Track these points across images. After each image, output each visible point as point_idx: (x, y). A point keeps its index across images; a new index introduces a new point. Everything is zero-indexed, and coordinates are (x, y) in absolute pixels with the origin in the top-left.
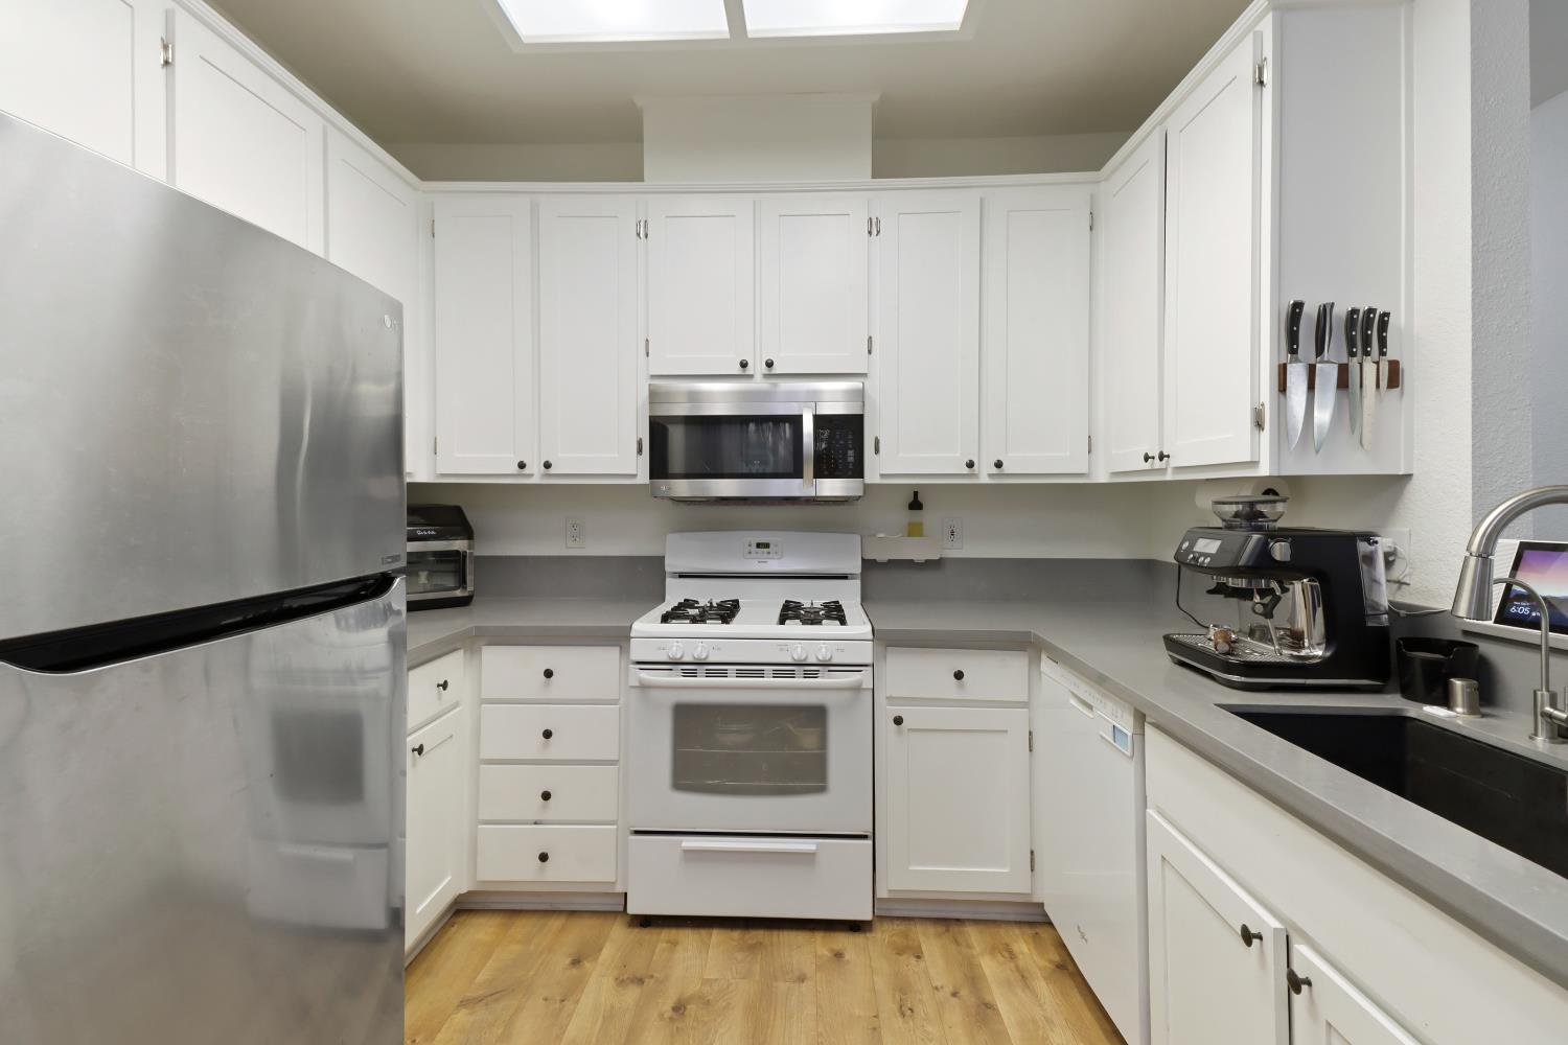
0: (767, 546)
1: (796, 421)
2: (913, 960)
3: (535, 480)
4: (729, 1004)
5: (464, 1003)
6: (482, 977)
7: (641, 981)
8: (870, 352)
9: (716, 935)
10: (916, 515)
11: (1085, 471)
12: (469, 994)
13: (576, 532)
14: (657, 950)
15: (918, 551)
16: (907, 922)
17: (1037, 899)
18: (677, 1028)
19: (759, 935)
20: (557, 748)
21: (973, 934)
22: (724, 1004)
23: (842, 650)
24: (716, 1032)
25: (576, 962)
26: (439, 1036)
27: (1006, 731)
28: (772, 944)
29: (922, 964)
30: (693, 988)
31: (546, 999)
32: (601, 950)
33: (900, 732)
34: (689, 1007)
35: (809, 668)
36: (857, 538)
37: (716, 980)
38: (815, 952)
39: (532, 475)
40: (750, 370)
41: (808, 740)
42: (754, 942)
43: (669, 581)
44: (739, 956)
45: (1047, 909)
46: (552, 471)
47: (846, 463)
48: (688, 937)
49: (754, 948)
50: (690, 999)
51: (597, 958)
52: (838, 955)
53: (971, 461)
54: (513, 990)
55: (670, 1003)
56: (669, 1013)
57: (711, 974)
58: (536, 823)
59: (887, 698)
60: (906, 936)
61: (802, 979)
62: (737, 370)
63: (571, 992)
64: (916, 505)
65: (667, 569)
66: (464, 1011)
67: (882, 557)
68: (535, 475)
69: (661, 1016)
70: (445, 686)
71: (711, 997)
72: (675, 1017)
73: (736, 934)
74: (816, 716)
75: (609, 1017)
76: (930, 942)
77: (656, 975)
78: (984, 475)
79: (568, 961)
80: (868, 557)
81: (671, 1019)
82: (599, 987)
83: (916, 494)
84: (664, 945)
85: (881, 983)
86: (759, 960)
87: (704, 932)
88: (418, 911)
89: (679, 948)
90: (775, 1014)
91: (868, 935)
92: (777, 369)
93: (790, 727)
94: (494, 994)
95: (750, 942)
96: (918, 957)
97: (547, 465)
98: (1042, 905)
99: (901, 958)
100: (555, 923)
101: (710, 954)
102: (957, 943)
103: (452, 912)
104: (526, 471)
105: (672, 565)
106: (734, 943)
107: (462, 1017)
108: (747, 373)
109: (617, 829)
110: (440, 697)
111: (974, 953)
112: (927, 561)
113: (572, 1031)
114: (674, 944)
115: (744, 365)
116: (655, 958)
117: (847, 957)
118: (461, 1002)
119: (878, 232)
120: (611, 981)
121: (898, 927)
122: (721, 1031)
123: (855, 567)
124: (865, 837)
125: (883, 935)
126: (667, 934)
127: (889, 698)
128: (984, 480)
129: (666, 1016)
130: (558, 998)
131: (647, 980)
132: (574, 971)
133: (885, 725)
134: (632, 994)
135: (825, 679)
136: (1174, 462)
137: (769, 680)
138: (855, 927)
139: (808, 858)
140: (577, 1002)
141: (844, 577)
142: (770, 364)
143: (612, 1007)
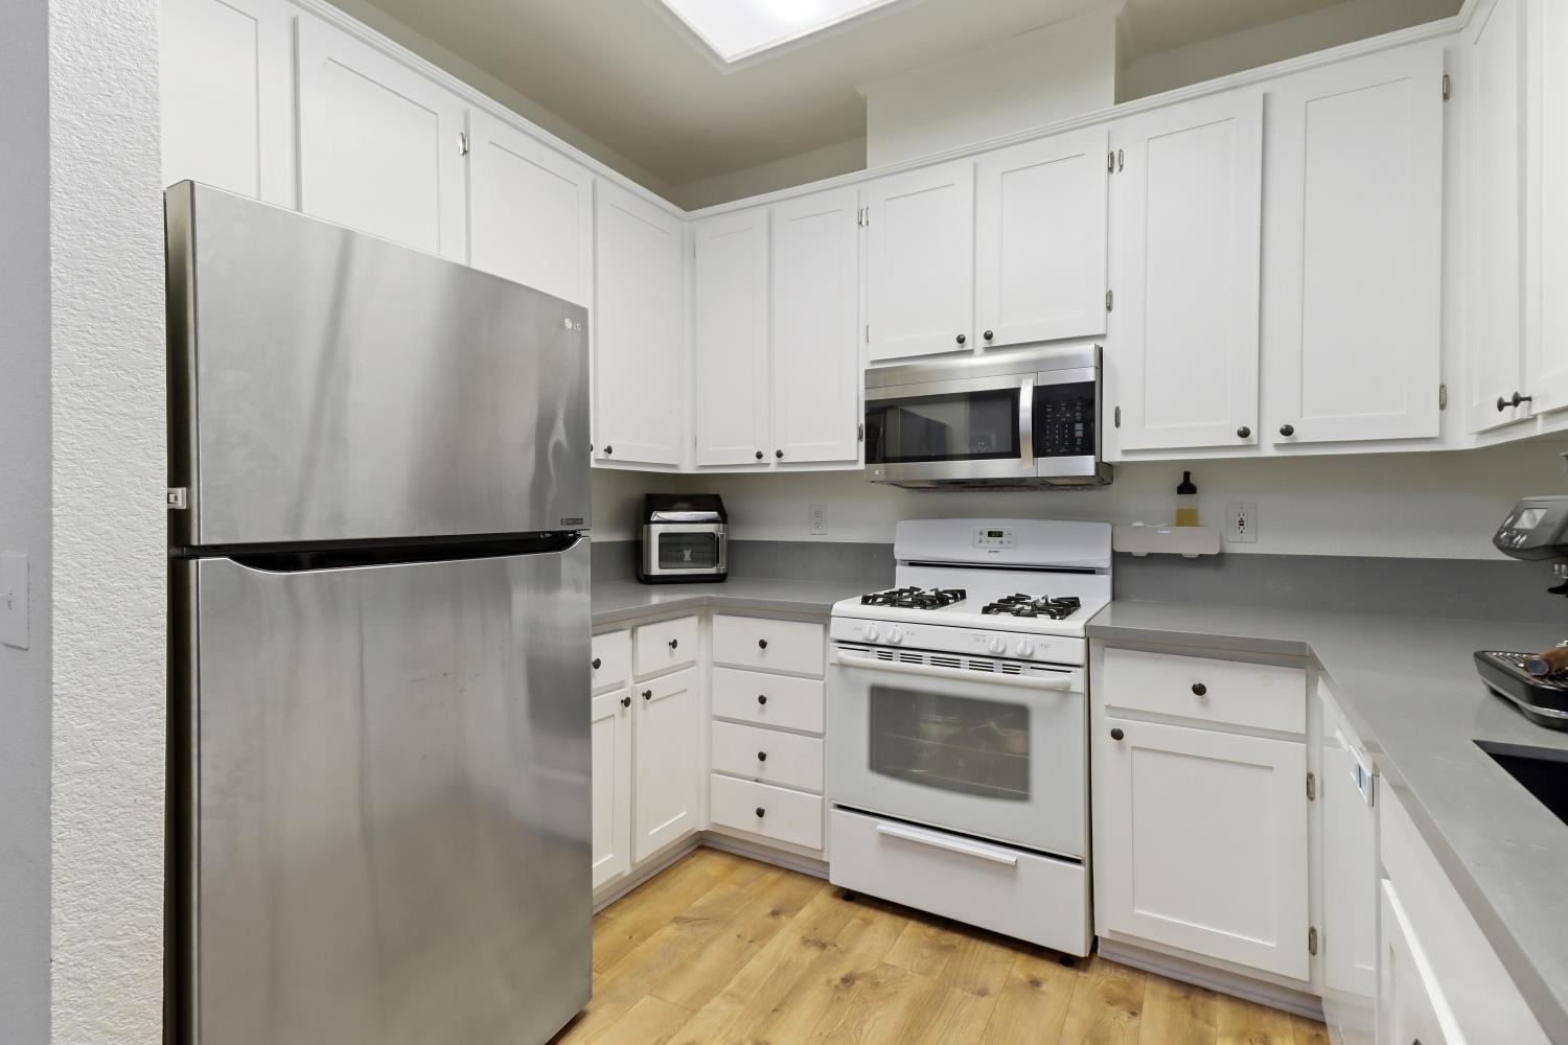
0: (1000, 534)
1: (1012, 395)
2: (1125, 1015)
3: (772, 469)
4: (896, 992)
5: (677, 920)
6: (698, 903)
7: (824, 946)
8: (1109, 308)
9: (912, 927)
10: (1187, 500)
11: (1435, 433)
12: (684, 914)
13: (818, 519)
14: (850, 924)
15: (1190, 543)
16: (1136, 974)
17: (1318, 992)
18: (839, 998)
19: (956, 939)
20: (771, 714)
21: (1221, 1012)
22: (892, 991)
23: (1046, 646)
24: (873, 1013)
25: (775, 913)
26: (650, 940)
27: (1272, 768)
28: (965, 951)
29: (1135, 1022)
30: (868, 967)
31: (739, 936)
32: (799, 909)
33: (1122, 749)
34: (857, 982)
35: (1012, 664)
36: (1109, 527)
37: (894, 967)
38: (1010, 972)
39: (769, 464)
40: (968, 345)
41: (1014, 743)
42: (948, 943)
43: (899, 568)
44: (926, 952)
45: (1325, 1007)
46: (784, 459)
47: (1073, 439)
48: (884, 921)
49: (944, 949)
50: (863, 975)
51: (793, 916)
52: (1035, 983)
53: (1245, 429)
54: (717, 921)
55: (842, 973)
56: (837, 982)
57: (891, 959)
58: (756, 781)
59: (1107, 707)
60: (1128, 987)
61: (983, 993)
62: (955, 347)
63: (761, 937)
64: (1187, 487)
65: (897, 556)
66: (675, 926)
67: (1139, 549)
68: (772, 466)
69: (829, 982)
70: (674, 644)
71: (882, 981)
72: (841, 987)
73: (932, 931)
74: (1019, 716)
75: (784, 967)
76: (1157, 1005)
77: (840, 945)
78: (1269, 445)
79: (769, 910)
80: (1118, 549)
81: (836, 987)
82: (786, 940)
83: (1187, 475)
84: (859, 921)
85: (1073, 1025)
86: (945, 962)
87: (900, 920)
88: (651, 833)
89: (871, 928)
90: (940, 1016)
91: (1081, 974)
92: (997, 341)
93: (993, 725)
94: (705, 919)
95: (943, 942)
96: (1134, 1014)
97: (779, 455)
98: (1318, 999)
99: (1110, 1008)
100: (772, 876)
101: (898, 942)
102: (1194, 1014)
103: (695, 847)
104: (763, 460)
105: (900, 553)
106: (926, 939)
107: (670, 930)
108: (965, 349)
109: (823, 800)
110: (672, 654)
111: (1213, 1030)
112: (1202, 557)
113: (748, 969)
114: (867, 923)
115: (961, 340)
116: (844, 931)
117: (1045, 987)
118: (676, 918)
119: (1121, 166)
120: (798, 937)
121: (1126, 977)
122: (879, 1014)
123: (1104, 560)
124: (1078, 862)
125: (1096, 979)
126: (865, 912)
127: (1108, 707)
128: (1268, 451)
129: (834, 983)
130: (749, 939)
131: (829, 947)
132: (771, 921)
133: (1102, 739)
134: (812, 954)
135: (1027, 676)
136: (1538, 408)
137: (964, 671)
138: (1066, 960)
139: (1010, 870)
140: (762, 946)
141: (1091, 571)
142: (988, 337)
143: (790, 960)
